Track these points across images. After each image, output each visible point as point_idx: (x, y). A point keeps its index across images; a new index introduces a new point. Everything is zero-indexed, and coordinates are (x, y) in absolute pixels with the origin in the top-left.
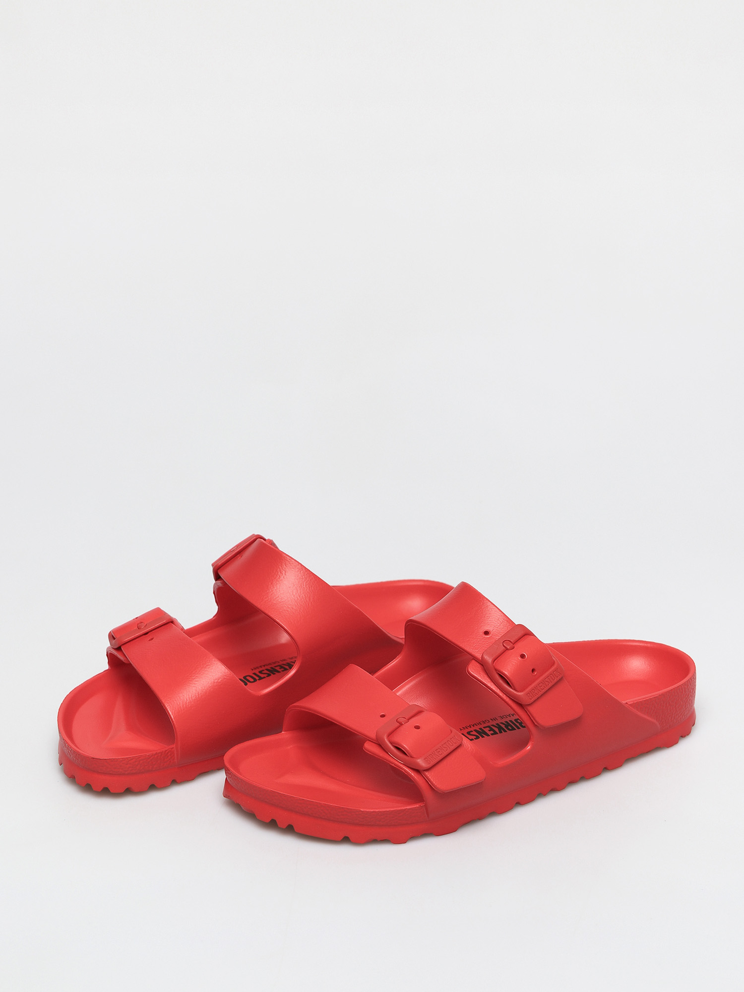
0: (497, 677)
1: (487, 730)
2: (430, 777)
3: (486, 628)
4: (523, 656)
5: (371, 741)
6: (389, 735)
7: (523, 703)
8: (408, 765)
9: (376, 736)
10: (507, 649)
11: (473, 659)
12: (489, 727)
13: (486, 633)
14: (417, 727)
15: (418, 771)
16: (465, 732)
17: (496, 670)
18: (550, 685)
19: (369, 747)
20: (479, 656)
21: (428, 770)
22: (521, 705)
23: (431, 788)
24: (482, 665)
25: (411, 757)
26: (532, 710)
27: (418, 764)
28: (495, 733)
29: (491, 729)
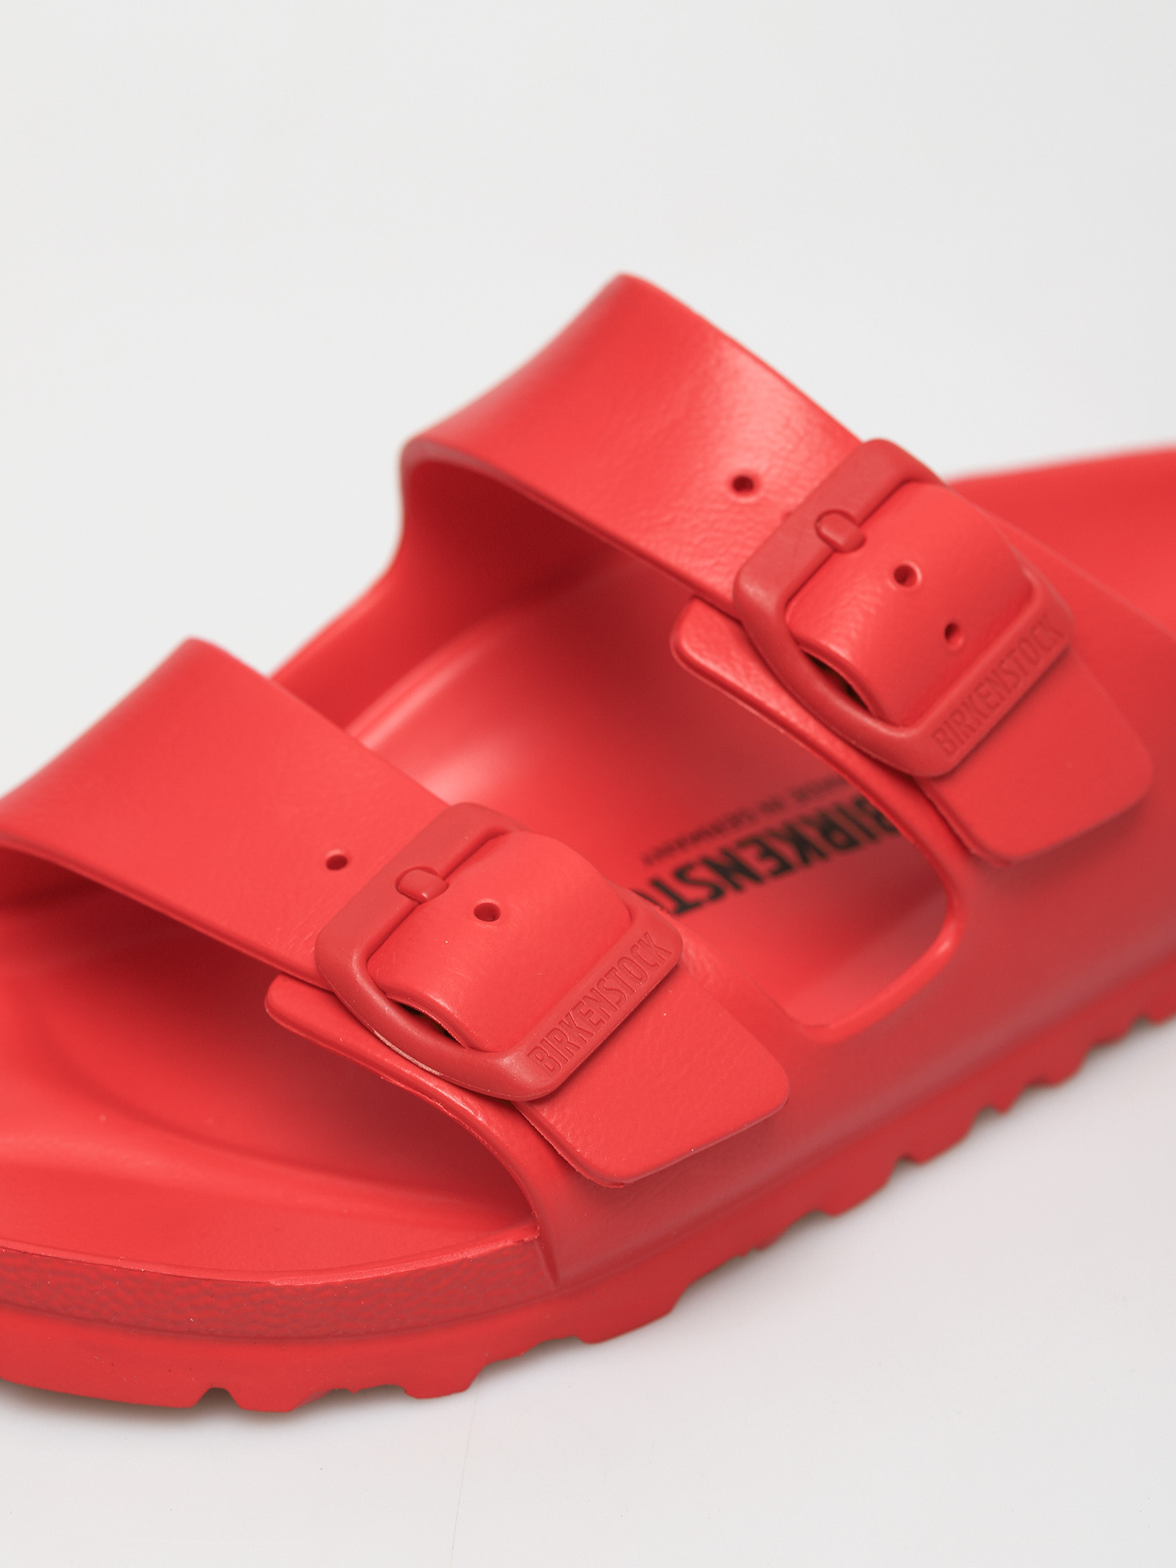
0: (805, 670)
1: (749, 856)
2: (559, 1127)
3: (741, 464)
4: (903, 575)
5: (295, 976)
6: (368, 957)
7: (919, 771)
8: (463, 1084)
9: (316, 952)
10: (835, 549)
11: (695, 597)
12: (755, 841)
13: (743, 484)
14: (488, 913)
15: (507, 1106)
16: (664, 871)
17: (798, 641)
18: (1023, 685)
19: (283, 998)
20: (720, 583)
21: (548, 1098)
22: (909, 781)
23: (563, 1163)
24: (738, 622)
25: (473, 1048)
26: (955, 795)
27: (503, 1077)
28: (784, 868)
29: (767, 853)
